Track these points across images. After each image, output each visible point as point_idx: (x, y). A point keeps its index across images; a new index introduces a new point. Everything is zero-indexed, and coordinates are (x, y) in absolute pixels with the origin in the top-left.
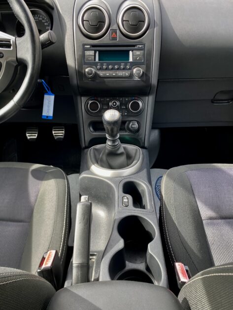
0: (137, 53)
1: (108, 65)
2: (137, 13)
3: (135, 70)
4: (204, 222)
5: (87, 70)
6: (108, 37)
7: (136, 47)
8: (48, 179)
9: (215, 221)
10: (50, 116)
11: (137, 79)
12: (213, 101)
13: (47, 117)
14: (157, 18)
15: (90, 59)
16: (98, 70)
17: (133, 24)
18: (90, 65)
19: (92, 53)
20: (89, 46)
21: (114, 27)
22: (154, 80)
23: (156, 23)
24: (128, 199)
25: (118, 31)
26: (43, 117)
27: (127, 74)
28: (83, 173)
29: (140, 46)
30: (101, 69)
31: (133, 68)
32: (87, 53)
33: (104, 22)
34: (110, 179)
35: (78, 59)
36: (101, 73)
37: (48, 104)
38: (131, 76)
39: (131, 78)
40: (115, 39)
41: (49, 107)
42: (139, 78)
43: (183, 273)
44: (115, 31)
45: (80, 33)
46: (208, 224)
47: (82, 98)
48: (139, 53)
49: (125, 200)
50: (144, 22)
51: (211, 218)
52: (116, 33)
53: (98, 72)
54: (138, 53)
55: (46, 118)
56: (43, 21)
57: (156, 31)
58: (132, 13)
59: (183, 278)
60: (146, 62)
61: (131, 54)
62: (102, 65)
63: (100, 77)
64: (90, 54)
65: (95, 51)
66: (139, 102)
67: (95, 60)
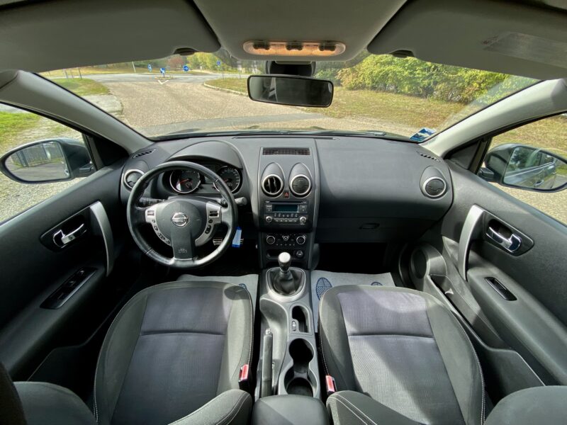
1: (282, 214)
2: (303, 181)
3: (301, 218)
4: (349, 337)
5: (267, 218)
6: (282, 196)
7: (302, 203)
8: (238, 299)
9: (357, 337)
10: (238, 245)
11: (302, 224)
12: (360, 228)
14: (317, 182)
15: (269, 210)
16: (275, 218)
17: (300, 187)
18: (269, 214)
19: (271, 206)
20: (268, 202)
21: (287, 189)
22: (315, 224)
23: (317, 186)
24: (296, 323)
25: (290, 192)
27: (295, 221)
28: (263, 296)
29: (305, 202)
30: (277, 217)
31: (299, 217)
32: (267, 206)
33: (280, 185)
34: (283, 304)
36: (277, 220)
38: (299, 221)
39: (298, 224)
42: (304, 223)
43: (330, 384)
44: (286, 192)
45: (262, 192)
46: (351, 339)
47: (262, 233)
49: (294, 325)
50: (308, 186)
51: (354, 334)
52: (288, 193)
54: (303, 207)
55: (235, 246)
57: (317, 191)
58: (299, 181)
59: (330, 388)
60: (309, 213)
61: (298, 208)
62: (278, 214)
63: (276, 222)
64: (269, 207)
65: (273, 205)
66: (304, 237)
67: (273, 210)
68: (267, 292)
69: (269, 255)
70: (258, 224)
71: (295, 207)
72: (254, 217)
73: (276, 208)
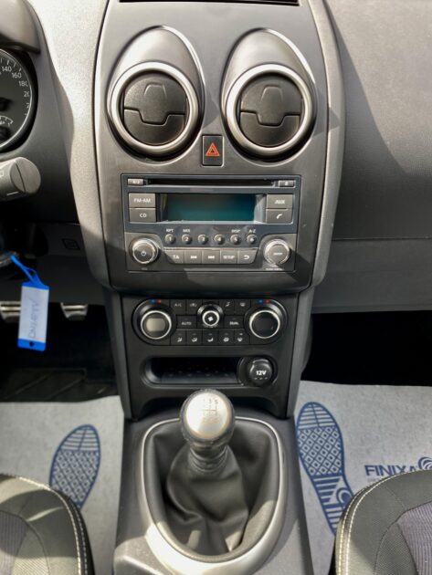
0: (277, 202)
2: (280, 90)
3: (269, 247)
5: (137, 245)
6: (196, 157)
7: (274, 187)
10: (39, 343)
11: (272, 267)
13: (32, 344)
14: (333, 100)
15: (145, 215)
16: (166, 245)
17: (267, 121)
18: (145, 231)
19: (149, 199)
20: (139, 181)
21: (214, 126)
23: (334, 115)
25: (224, 140)
26: (21, 345)
27: (247, 257)
28: (126, 544)
29: (286, 183)
30: (175, 242)
31: (263, 241)
32: (136, 199)
33: (185, 114)
35: (108, 215)
36: (176, 254)
37: (34, 310)
38: (259, 260)
39: (258, 267)
40: (215, 161)
41: (34, 318)
42: (280, 266)
44: (215, 139)
45: (113, 144)
47: (125, 300)
48: (283, 202)
50: (300, 114)
52: (219, 145)
53: (168, 251)
54: (280, 201)
55: (28, 346)
56: (14, 75)
57: (333, 137)
58: (265, 90)
60: (303, 225)
61: (259, 206)
62: (178, 230)
63: (172, 263)
64: (144, 202)
65: (158, 195)
66: (276, 312)
67: (158, 218)
68: (141, 531)
69: (151, 377)
70: (102, 272)
71: (245, 205)
72: (88, 243)
73: (168, 207)
